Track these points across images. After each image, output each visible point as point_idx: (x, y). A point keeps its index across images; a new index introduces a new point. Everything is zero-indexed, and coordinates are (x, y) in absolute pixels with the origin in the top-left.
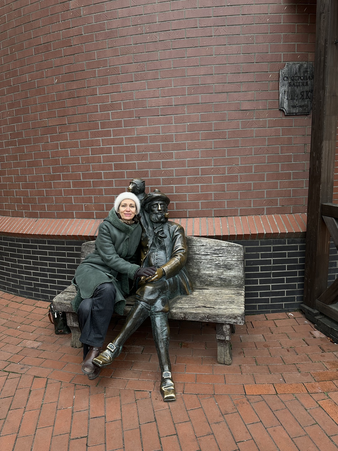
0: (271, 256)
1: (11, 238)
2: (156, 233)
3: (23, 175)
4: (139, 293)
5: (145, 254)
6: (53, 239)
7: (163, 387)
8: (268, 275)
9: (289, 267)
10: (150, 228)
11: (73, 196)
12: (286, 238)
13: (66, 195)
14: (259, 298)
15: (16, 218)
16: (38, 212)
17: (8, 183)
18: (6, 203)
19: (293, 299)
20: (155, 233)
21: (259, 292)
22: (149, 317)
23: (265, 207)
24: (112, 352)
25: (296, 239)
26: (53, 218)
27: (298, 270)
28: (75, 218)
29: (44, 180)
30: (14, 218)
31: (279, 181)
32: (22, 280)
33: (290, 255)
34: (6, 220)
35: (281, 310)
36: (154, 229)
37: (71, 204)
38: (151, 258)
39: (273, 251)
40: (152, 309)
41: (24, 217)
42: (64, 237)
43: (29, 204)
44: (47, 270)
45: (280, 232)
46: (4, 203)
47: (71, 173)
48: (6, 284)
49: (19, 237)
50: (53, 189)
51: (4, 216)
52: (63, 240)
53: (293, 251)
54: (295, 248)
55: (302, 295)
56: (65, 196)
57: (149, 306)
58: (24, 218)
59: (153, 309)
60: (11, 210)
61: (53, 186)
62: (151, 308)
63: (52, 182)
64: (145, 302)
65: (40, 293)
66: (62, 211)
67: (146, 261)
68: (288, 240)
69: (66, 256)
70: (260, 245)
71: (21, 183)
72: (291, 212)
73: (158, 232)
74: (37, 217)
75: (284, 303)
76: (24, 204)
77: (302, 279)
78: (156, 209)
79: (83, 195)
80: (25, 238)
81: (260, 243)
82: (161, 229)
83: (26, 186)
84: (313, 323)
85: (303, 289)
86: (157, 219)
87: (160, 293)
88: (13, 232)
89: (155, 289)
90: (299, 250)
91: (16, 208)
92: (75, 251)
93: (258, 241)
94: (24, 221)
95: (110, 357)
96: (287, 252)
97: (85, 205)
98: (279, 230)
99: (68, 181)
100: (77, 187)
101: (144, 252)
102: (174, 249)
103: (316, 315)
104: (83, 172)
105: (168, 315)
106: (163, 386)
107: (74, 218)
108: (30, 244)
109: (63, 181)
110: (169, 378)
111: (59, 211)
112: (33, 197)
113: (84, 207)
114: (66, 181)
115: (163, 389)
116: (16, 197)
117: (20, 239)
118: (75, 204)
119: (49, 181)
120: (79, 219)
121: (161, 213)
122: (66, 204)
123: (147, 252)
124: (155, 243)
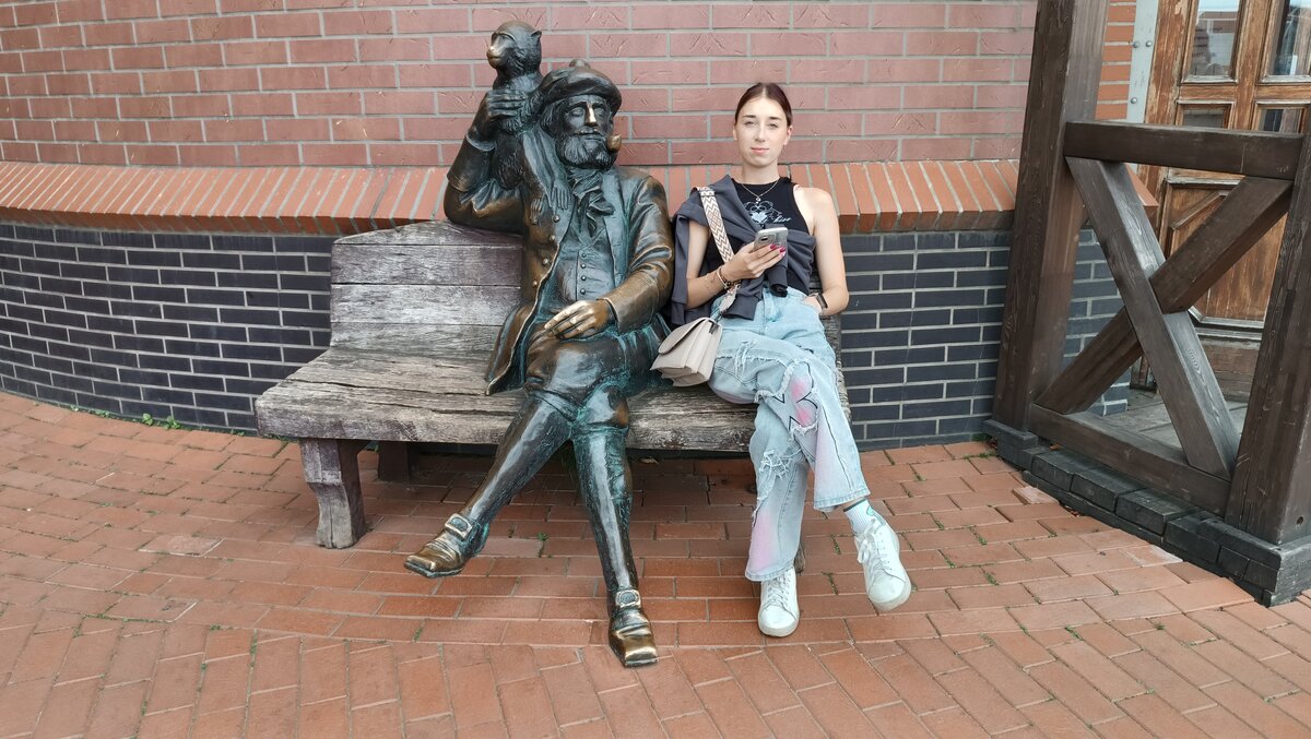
0: (909, 281)
1: (85, 233)
2: (581, 198)
3: (118, 21)
4: (538, 372)
5: (544, 265)
6: (231, 230)
7: (618, 632)
8: (900, 338)
9: (959, 317)
10: (558, 185)
11: (293, 93)
12: (956, 230)
13: (270, 86)
14: (871, 404)
15: (99, 170)
16: (177, 145)
17: (63, 49)
18: (60, 120)
19: (964, 406)
20: (576, 198)
21: (872, 387)
22: (569, 443)
23: (900, 139)
24: (463, 540)
25: (982, 233)
26: (228, 166)
27: (982, 325)
28: (303, 165)
29: (192, 39)
30: (90, 168)
31: (941, 58)
32: (130, 368)
33: (964, 279)
34: (64, 176)
35: (929, 439)
36: (571, 184)
37: (288, 118)
38: (566, 277)
39: (918, 268)
40: (579, 417)
41: (125, 165)
42: (270, 222)
43: (142, 120)
44: (215, 333)
45: (941, 211)
46: (52, 121)
47: (285, 12)
48: (74, 383)
49: (114, 228)
50: (226, 68)
51: (55, 163)
52: (268, 235)
53: (972, 269)
54: (978, 259)
55: (988, 397)
56: (268, 92)
57: (572, 408)
58: (127, 168)
59: (583, 415)
60: (77, 143)
61: (224, 58)
62: (576, 413)
63: (221, 43)
64: (560, 396)
65: (195, 407)
66: (259, 143)
67: (548, 286)
68: (960, 236)
69: (276, 287)
70: (881, 249)
71: (110, 48)
72: (972, 155)
73: (588, 195)
74: (173, 164)
75: (938, 419)
76: (125, 120)
77: (992, 351)
78: (578, 122)
79: (327, 86)
80: (134, 229)
81: (882, 242)
82: (597, 188)
83: (131, 60)
84: (1020, 469)
85: (993, 378)
86: (582, 153)
87: (603, 371)
88: (93, 210)
89: (589, 360)
90: (988, 264)
91: (97, 133)
92: (307, 268)
93: (879, 238)
94: (127, 177)
95: (457, 554)
96: (955, 270)
97: (334, 121)
98: (938, 204)
99: (275, 40)
100: (309, 60)
101: (543, 259)
102: (638, 249)
103: (1030, 444)
104: (329, 11)
105: (626, 435)
106: (617, 629)
107: (299, 166)
108: (155, 249)
109: (259, 40)
110: (636, 607)
111: (249, 143)
112: (156, 95)
113: (331, 128)
114: (270, 40)
115: (620, 637)
116: (94, 97)
117: (116, 234)
118: (302, 118)
119: (213, 42)
120: (315, 169)
121: (595, 133)
122: (271, 118)
123: (551, 258)
124: (577, 231)
